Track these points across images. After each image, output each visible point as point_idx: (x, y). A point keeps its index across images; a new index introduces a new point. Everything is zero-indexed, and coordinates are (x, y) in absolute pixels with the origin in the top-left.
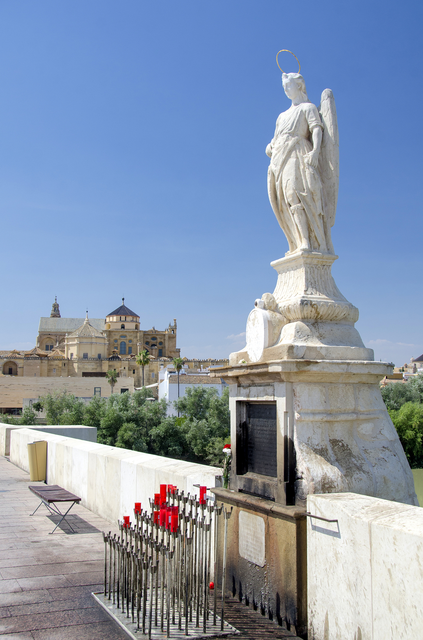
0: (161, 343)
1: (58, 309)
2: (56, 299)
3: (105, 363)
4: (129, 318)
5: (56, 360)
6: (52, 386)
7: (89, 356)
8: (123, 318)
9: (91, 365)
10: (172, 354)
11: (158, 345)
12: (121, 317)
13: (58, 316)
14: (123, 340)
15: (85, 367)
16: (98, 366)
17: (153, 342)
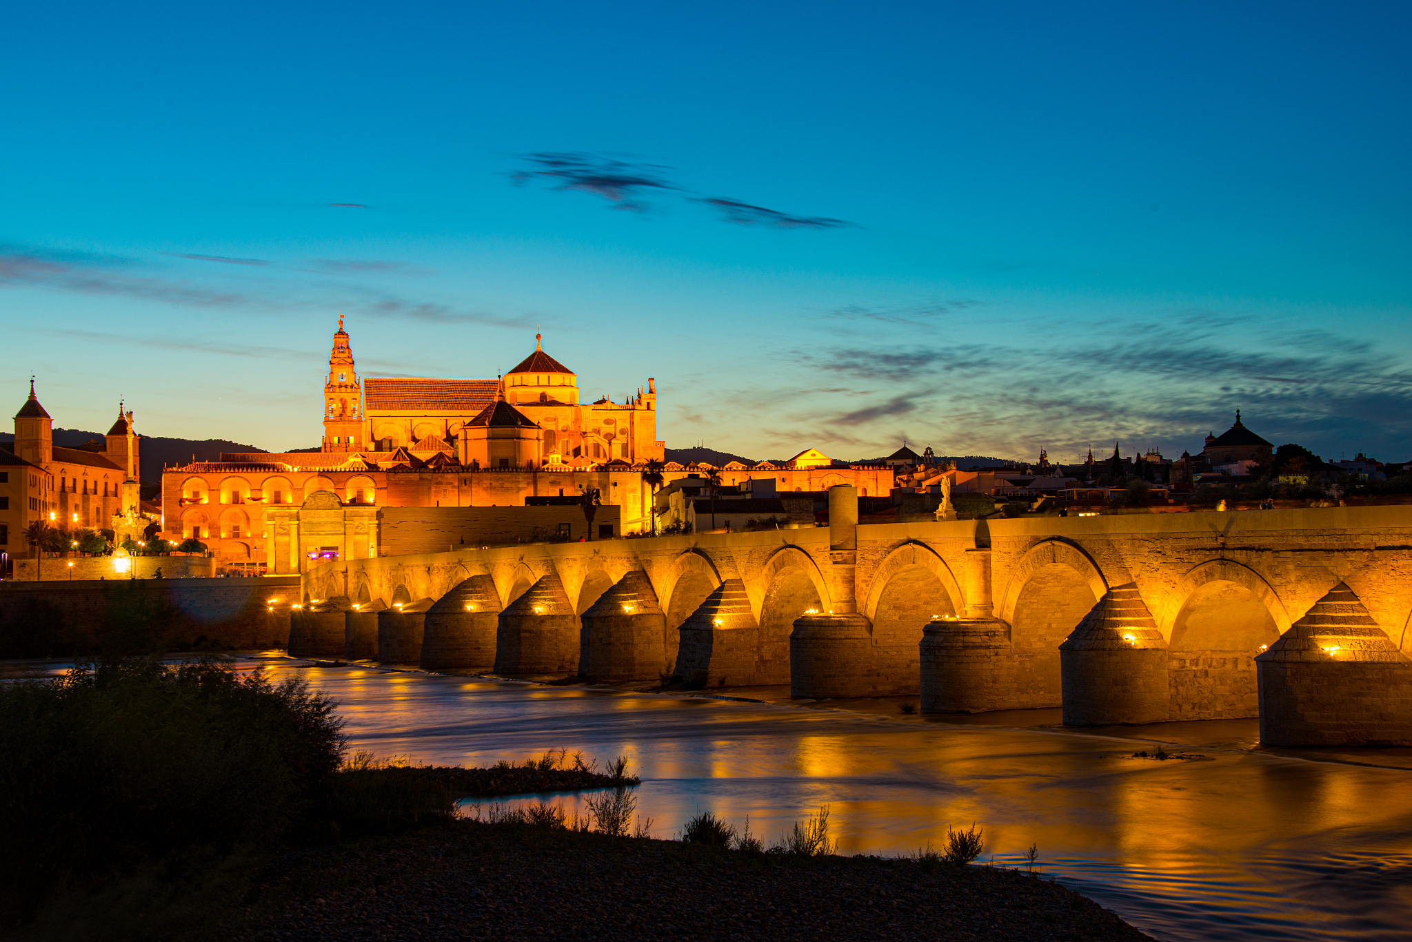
0: (623, 432)
1: (348, 347)
2: (341, 322)
3: (543, 477)
4: (557, 378)
5: (448, 472)
6: (476, 522)
7: (511, 463)
8: (544, 377)
9: (516, 482)
10: (648, 452)
11: (618, 435)
12: (538, 377)
13: (350, 360)
14: (550, 426)
15: (504, 486)
16: (528, 484)
17: (610, 429)
